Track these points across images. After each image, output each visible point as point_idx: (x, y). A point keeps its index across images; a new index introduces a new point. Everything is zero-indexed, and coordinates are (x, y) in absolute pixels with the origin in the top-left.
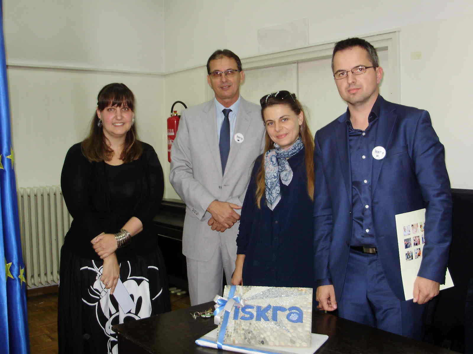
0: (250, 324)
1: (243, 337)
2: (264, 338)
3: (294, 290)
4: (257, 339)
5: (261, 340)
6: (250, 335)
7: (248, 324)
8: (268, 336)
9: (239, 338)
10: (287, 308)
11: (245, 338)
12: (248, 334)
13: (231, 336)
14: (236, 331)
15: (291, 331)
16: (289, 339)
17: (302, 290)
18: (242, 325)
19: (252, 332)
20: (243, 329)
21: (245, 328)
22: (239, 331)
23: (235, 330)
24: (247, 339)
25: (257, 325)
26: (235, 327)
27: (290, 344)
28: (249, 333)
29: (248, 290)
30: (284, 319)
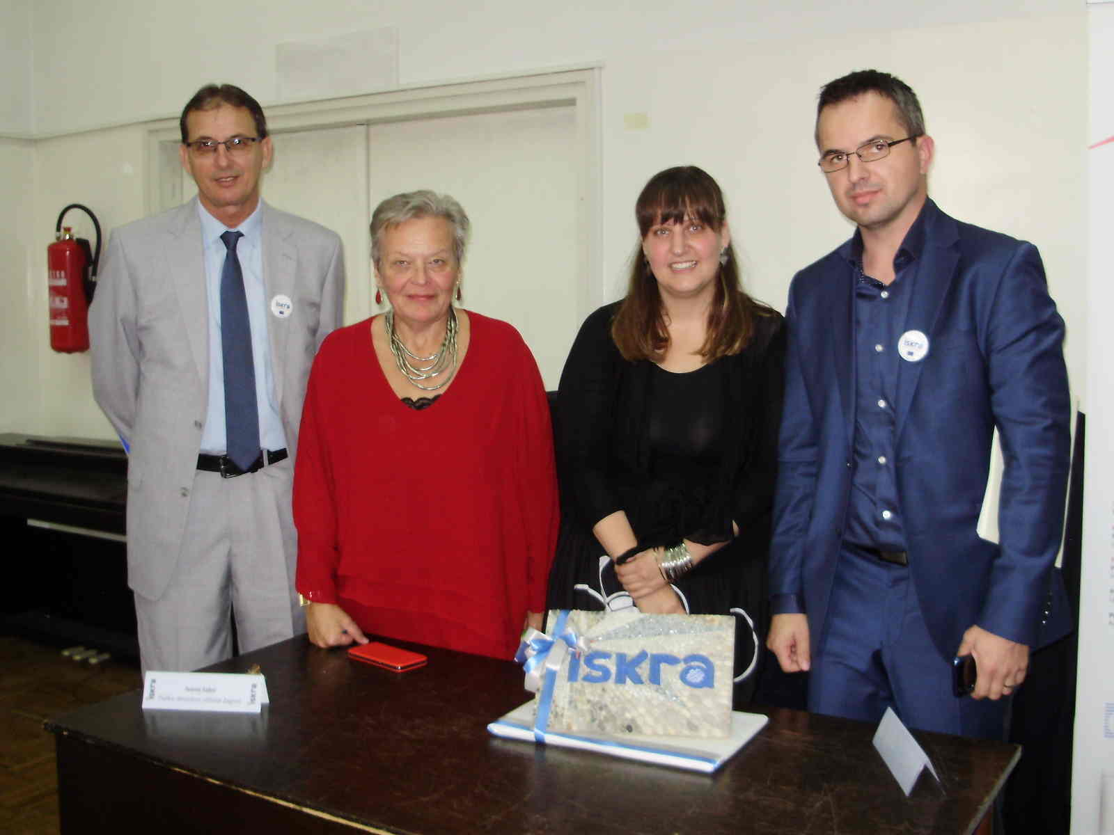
0: (604, 690)
1: (588, 718)
2: (633, 720)
3: (696, 620)
4: (619, 722)
5: (626, 724)
6: (604, 713)
7: (599, 691)
8: (641, 715)
9: (581, 719)
10: (682, 657)
11: (593, 720)
12: (598, 712)
13: (562, 715)
14: (573, 704)
15: (690, 704)
16: (684, 722)
17: (712, 620)
18: (587, 691)
19: (606, 706)
20: (589, 701)
21: (592, 698)
22: (579, 705)
23: (570, 702)
24: (597, 722)
25: (618, 693)
26: (571, 697)
27: (686, 732)
28: (601, 709)
29: (598, 621)
30: (674, 680)
